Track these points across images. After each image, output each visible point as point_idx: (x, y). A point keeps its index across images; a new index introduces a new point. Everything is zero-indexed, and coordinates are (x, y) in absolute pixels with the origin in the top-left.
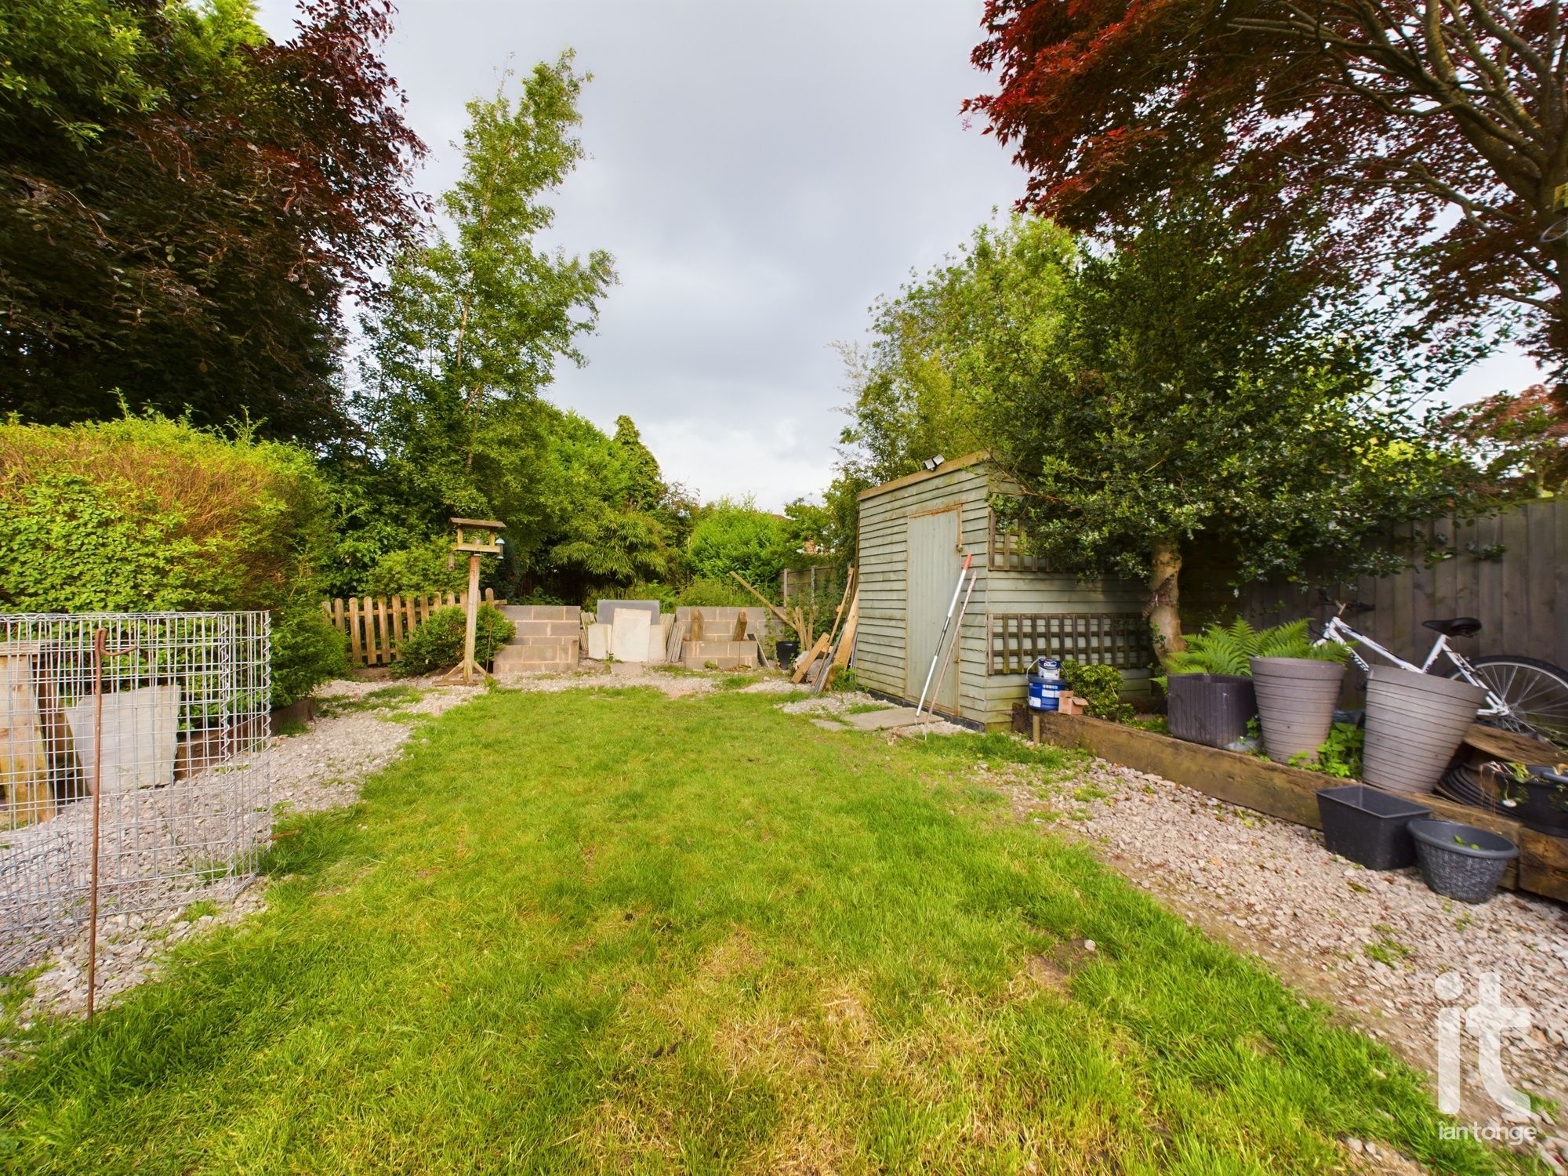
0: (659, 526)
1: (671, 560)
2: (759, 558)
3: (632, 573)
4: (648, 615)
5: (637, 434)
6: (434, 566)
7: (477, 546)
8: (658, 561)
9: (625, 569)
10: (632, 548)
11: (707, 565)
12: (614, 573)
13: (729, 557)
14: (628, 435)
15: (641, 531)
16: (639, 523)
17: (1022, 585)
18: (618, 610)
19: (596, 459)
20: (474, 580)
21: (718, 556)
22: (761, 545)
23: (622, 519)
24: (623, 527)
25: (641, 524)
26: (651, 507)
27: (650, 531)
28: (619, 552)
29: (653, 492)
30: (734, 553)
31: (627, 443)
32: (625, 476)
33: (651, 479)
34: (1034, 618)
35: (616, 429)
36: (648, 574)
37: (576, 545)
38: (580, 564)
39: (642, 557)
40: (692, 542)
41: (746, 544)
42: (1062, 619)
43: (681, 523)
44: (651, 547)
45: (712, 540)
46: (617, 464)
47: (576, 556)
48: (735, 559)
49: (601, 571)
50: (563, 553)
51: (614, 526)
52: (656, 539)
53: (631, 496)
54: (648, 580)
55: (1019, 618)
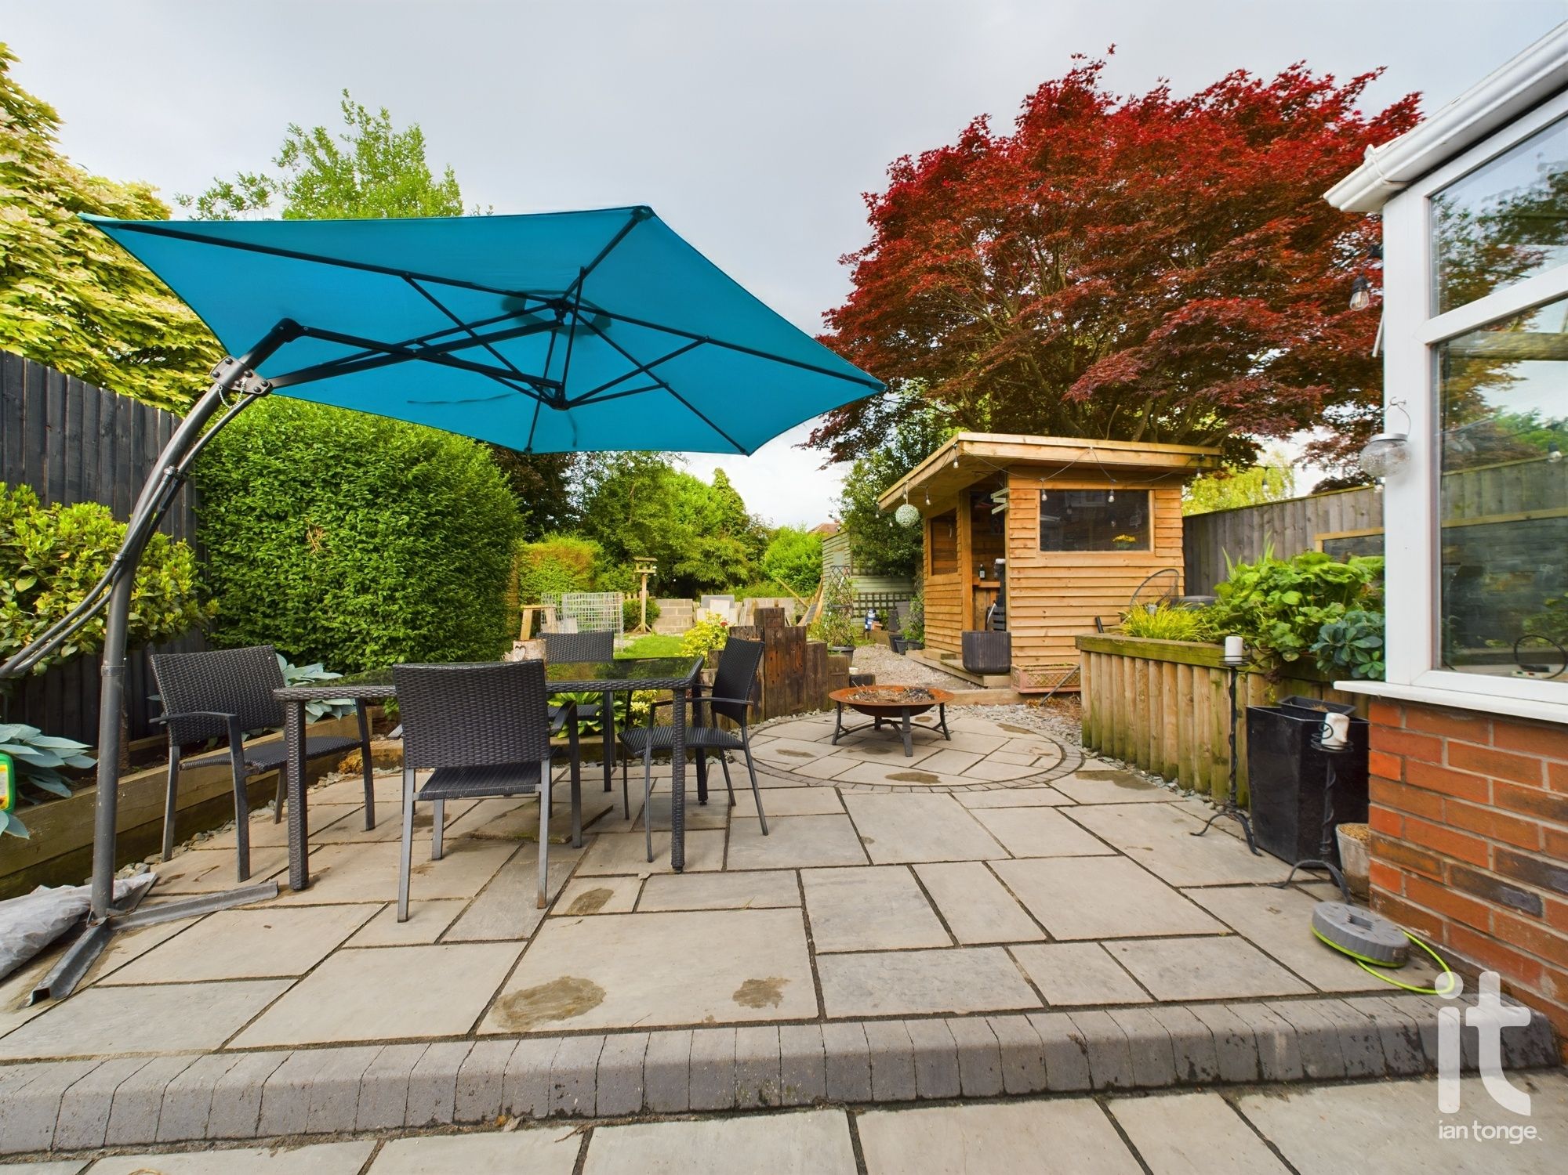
0: (743, 547)
1: (751, 570)
2: (807, 568)
3: (725, 580)
4: (728, 603)
5: (727, 481)
6: (621, 580)
7: (645, 570)
8: (743, 572)
9: (720, 577)
10: (725, 564)
11: (773, 573)
12: (714, 581)
13: (787, 567)
14: (723, 485)
15: (730, 552)
16: (728, 545)
17: (867, 580)
18: (712, 601)
19: (700, 503)
20: (644, 586)
21: (780, 567)
22: (809, 557)
23: (717, 544)
24: (718, 549)
25: (730, 546)
26: (738, 532)
27: (737, 551)
28: (716, 567)
29: (740, 522)
30: (790, 565)
31: (721, 488)
32: (720, 512)
33: (738, 513)
34: (873, 594)
35: (714, 477)
36: (736, 580)
37: (687, 563)
38: (692, 575)
39: (731, 569)
40: (767, 556)
41: (799, 558)
42: (887, 594)
43: (759, 541)
44: (737, 562)
45: (777, 556)
46: (714, 505)
47: (689, 570)
48: (791, 569)
49: (705, 579)
50: (680, 568)
51: (712, 549)
52: (741, 556)
53: (724, 526)
54: (736, 585)
55: (866, 594)
